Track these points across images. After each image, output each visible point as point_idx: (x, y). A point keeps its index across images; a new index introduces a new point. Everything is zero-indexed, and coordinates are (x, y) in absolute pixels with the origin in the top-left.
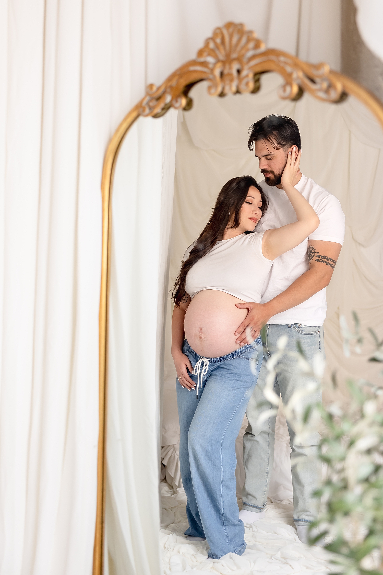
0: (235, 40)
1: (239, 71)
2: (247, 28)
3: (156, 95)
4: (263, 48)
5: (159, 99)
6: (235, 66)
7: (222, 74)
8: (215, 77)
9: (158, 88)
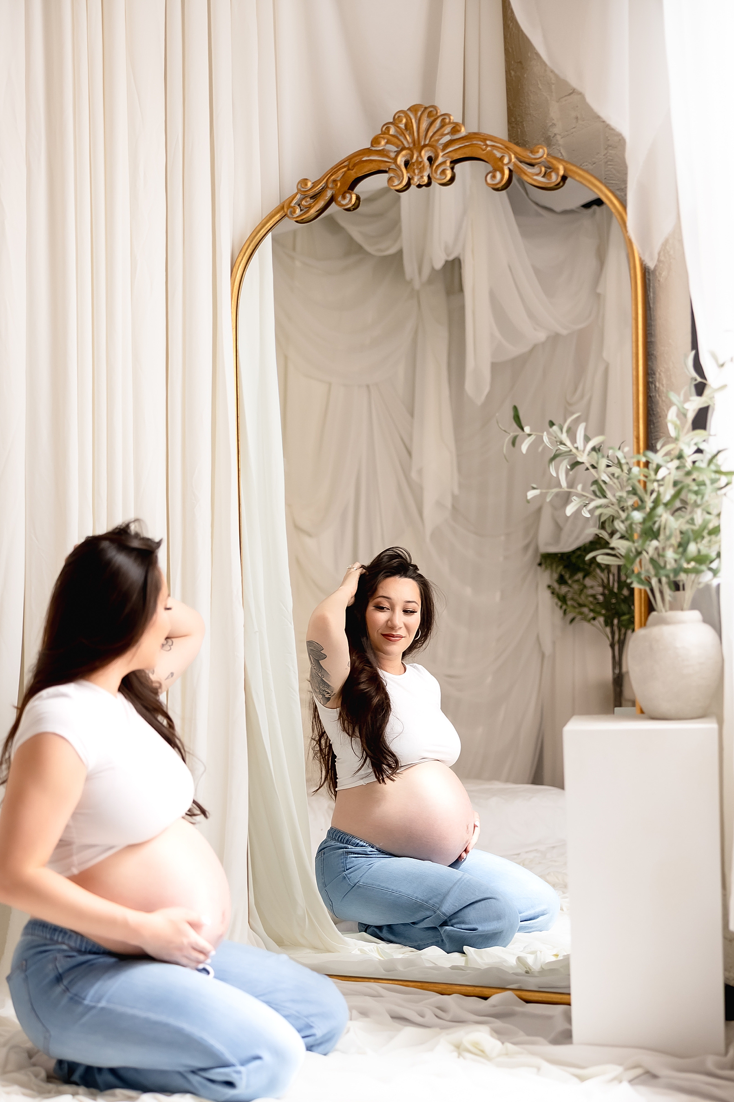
0: (424, 125)
1: (430, 159)
2: (442, 110)
3: (311, 193)
4: (463, 132)
5: (315, 197)
6: (425, 154)
7: (407, 164)
8: (399, 167)
9: (315, 184)
